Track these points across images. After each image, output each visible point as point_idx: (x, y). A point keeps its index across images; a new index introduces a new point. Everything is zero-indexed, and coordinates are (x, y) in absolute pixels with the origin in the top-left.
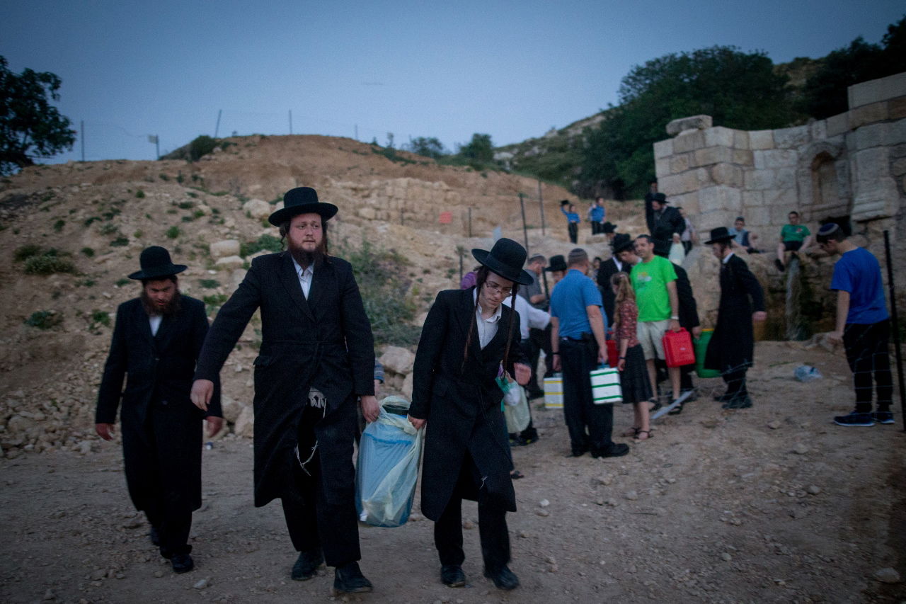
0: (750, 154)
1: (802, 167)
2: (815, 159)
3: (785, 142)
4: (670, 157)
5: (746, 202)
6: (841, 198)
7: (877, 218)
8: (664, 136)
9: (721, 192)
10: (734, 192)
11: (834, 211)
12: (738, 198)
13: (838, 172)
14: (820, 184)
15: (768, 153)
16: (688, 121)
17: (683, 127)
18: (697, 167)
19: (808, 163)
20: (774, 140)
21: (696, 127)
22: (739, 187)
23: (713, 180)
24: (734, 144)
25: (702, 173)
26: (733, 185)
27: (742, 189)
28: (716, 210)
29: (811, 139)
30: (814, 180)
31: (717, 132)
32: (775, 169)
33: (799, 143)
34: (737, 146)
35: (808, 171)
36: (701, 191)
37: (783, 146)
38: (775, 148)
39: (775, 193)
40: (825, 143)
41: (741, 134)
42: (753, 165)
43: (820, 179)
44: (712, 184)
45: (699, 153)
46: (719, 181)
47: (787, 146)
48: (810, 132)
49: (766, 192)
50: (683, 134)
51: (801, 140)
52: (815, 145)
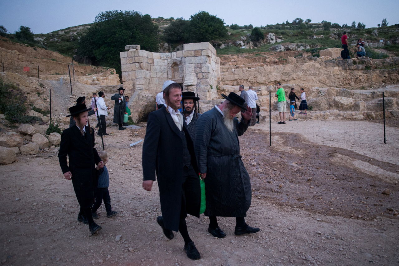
0: (153, 60)
1: (169, 66)
2: (173, 64)
3: (164, 57)
4: (126, 58)
5: (151, 76)
6: (181, 77)
7: (191, 85)
8: (123, 50)
9: (144, 72)
10: (148, 72)
11: (178, 81)
12: (149, 75)
13: (180, 69)
14: (174, 72)
15: (158, 60)
16: (132, 46)
17: (131, 48)
18: (136, 63)
19: (170, 65)
20: (160, 56)
21: (135, 49)
22: (149, 71)
23: (141, 68)
24: (148, 56)
25: (137, 65)
26: (147, 70)
27: (150, 71)
28: (142, 78)
29: (171, 57)
30: (172, 71)
31: (143, 52)
32: (160, 66)
33: (168, 58)
34: (149, 57)
35: (170, 68)
36: (137, 71)
37: (163, 58)
38: (161, 59)
39: (160, 74)
40: (176, 59)
41: (150, 53)
42: (154, 64)
43: (174, 71)
44: (141, 69)
45: (136, 58)
46: (143, 69)
47: (164, 59)
48: (171, 55)
49: (157, 73)
50: (131, 50)
51: (169, 57)
52: (173, 60)
